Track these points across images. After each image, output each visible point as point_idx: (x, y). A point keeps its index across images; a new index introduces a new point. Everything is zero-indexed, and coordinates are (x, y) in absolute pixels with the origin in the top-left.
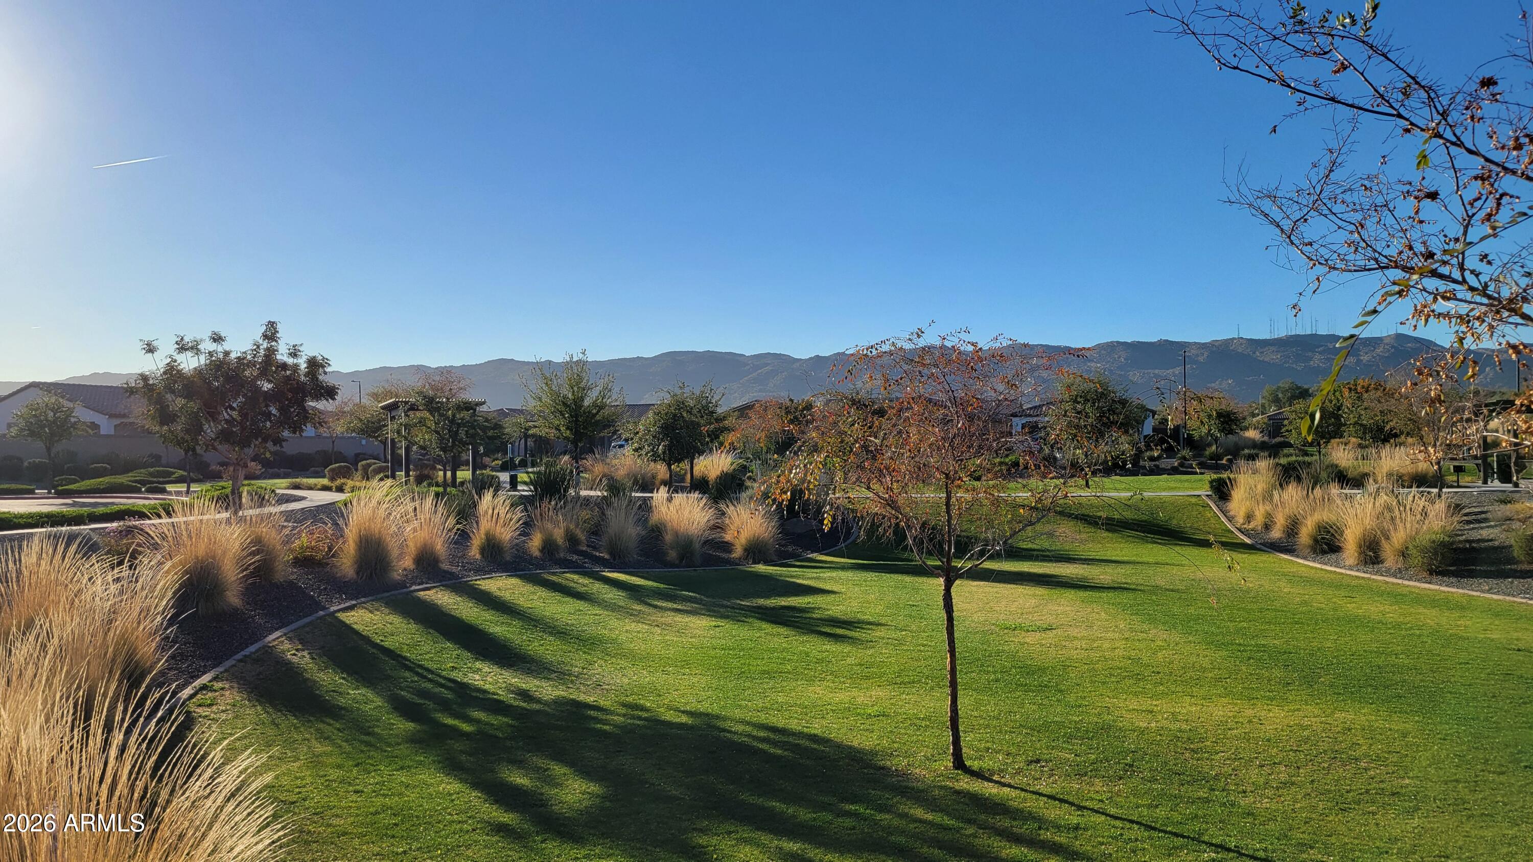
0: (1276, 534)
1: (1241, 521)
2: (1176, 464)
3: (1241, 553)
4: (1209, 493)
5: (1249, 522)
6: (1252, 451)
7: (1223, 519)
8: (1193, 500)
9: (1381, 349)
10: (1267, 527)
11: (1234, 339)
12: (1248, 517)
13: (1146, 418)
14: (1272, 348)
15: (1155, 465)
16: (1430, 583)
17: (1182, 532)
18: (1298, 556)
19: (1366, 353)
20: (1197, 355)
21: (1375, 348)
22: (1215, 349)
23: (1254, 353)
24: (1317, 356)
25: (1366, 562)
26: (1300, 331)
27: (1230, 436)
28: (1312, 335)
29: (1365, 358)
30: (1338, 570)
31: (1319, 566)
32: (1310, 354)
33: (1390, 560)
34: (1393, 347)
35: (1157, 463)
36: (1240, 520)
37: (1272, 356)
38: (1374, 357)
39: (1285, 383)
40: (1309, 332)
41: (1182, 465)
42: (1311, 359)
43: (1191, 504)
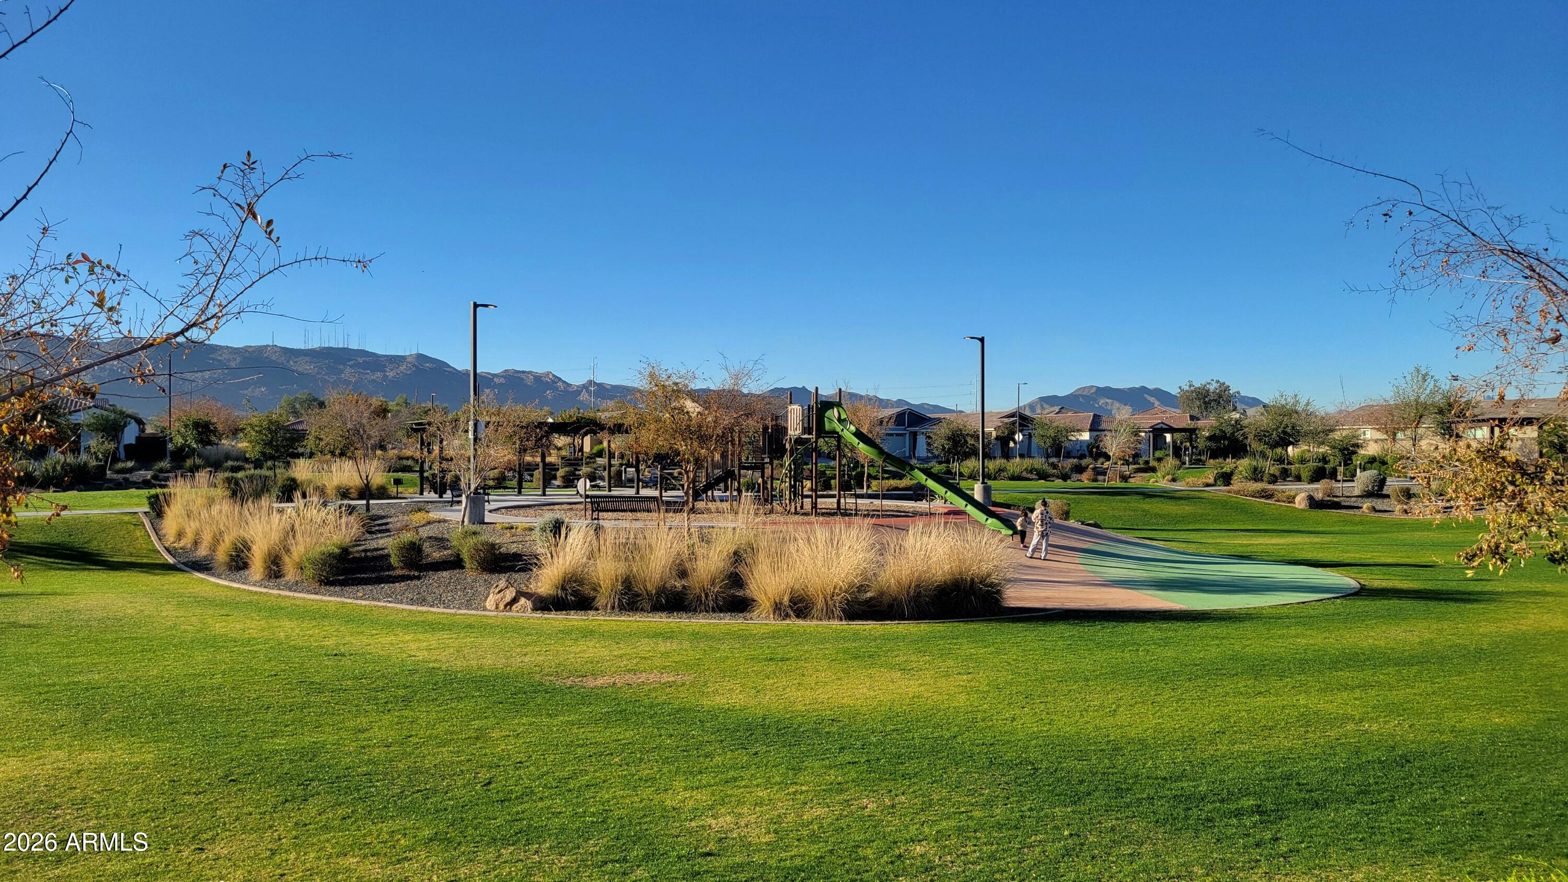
0: (202, 552)
1: (172, 539)
2: (149, 477)
3: (155, 574)
4: (147, 510)
5: (180, 540)
6: (236, 463)
7: (154, 538)
8: (126, 518)
9: (405, 367)
10: (196, 543)
11: (268, 346)
12: (179, 535)
13: (125, 425)
14: (307, 359)
15: (124, 479)
16: (316, 594)
17: (98, 555)
18: (213, 575)
19: (392, 370)
20: (229, 360)
21: (399, 366)
22: (247, 355)
23: (288, 362)
24: (348, 370)
25: (270, 577)
26: (333, 344)
27: (209, 447)
28: (344, 348)
29: (390, 374)
30: (243, 587)
31: (226, 583)
32: (341, 367)
33: (291, 574)
34: (414, 365)
35: (128, 476)
36: (170, 538)
37: (305, 367)
38: (398, 374)
39: (302, 395)
40: (341, 346)
41: (155, 477)
42: (342, 371)
43: (122, 523)
